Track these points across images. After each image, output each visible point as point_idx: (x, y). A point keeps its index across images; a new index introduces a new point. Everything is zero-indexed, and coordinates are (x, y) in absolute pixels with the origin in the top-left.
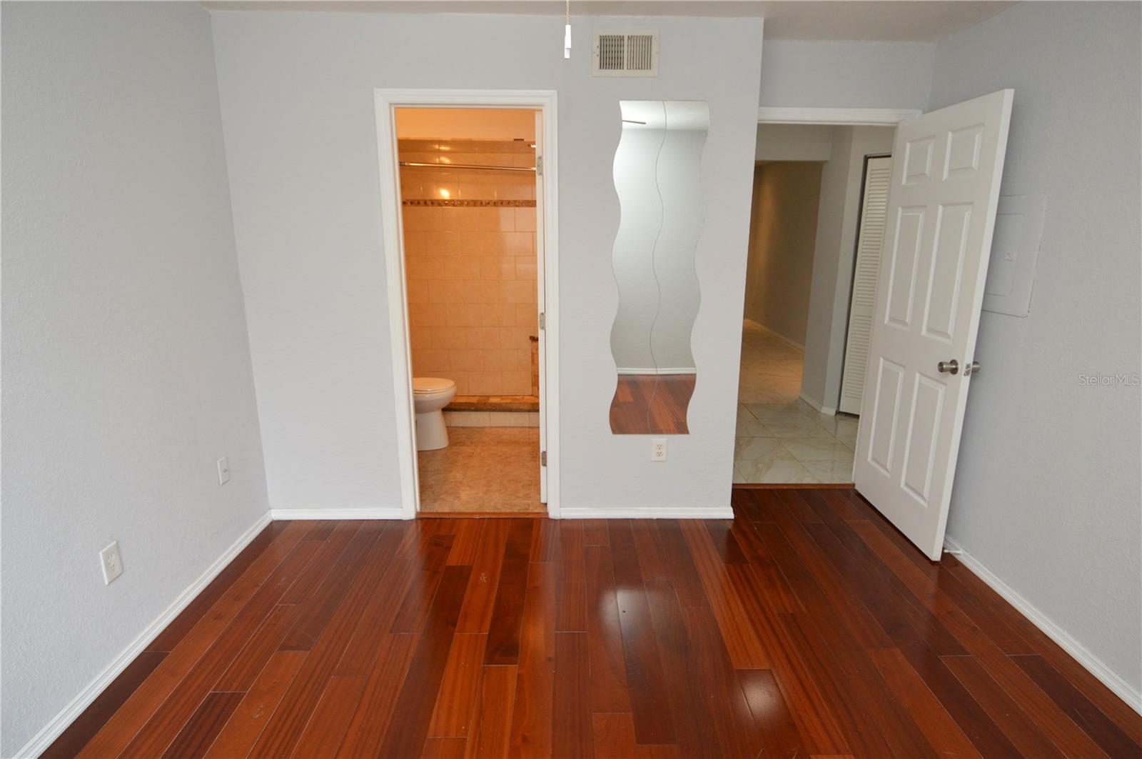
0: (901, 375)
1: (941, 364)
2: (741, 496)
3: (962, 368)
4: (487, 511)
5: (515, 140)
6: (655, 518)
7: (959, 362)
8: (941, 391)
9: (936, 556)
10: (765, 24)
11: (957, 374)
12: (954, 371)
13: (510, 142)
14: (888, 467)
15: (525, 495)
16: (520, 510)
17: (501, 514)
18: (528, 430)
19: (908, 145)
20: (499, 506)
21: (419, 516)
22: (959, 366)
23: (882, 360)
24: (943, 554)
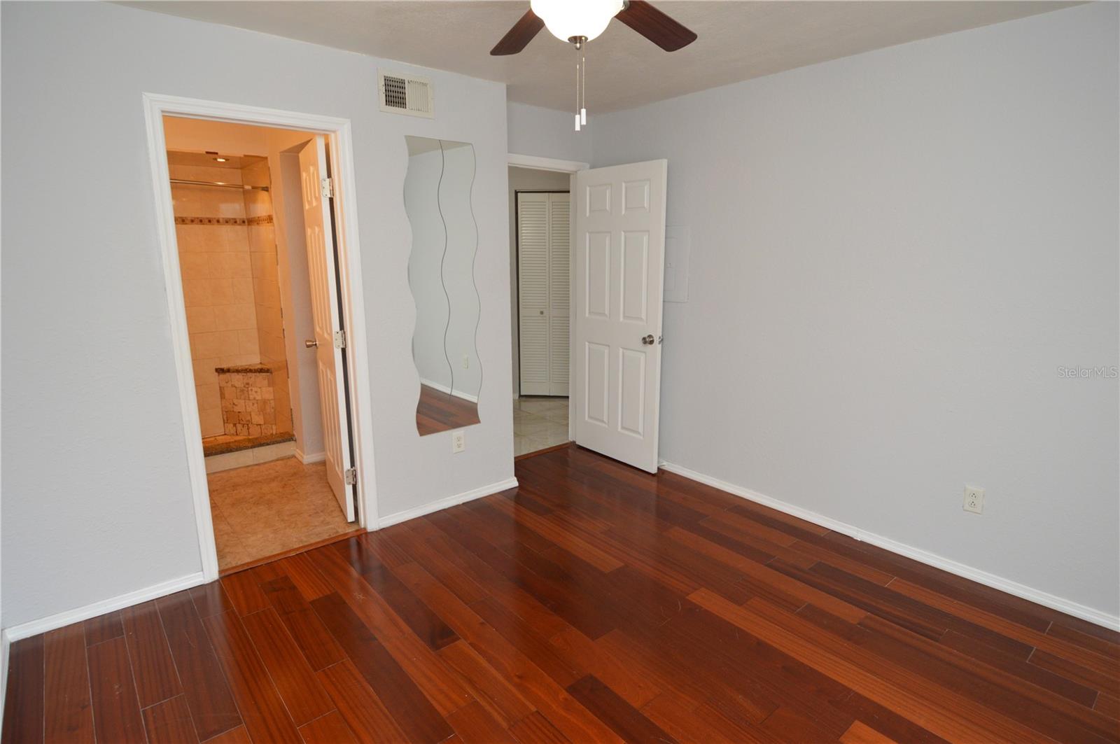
0: (606, 351)
1: (644, 339)
2: (522, 466)
3: (656, 340)
4: (295, 547)
5: (207, 153)
6: (461, 503)
7: (653, 335)
8: (642, 357)
9: (654, 470)
10: (507, 89)
11: (654, 344)
12: (652, 342)
13: (201, 154)
14: (605, 420)
15: (322, 522)
16: (330, 535)
17: (311, 545)
18: (257, 467)
19: (588, 189)
20: (305, 539)
21: (223, 574)
22: (655, 338)
23: (587, 343)
24: (658, 468)
